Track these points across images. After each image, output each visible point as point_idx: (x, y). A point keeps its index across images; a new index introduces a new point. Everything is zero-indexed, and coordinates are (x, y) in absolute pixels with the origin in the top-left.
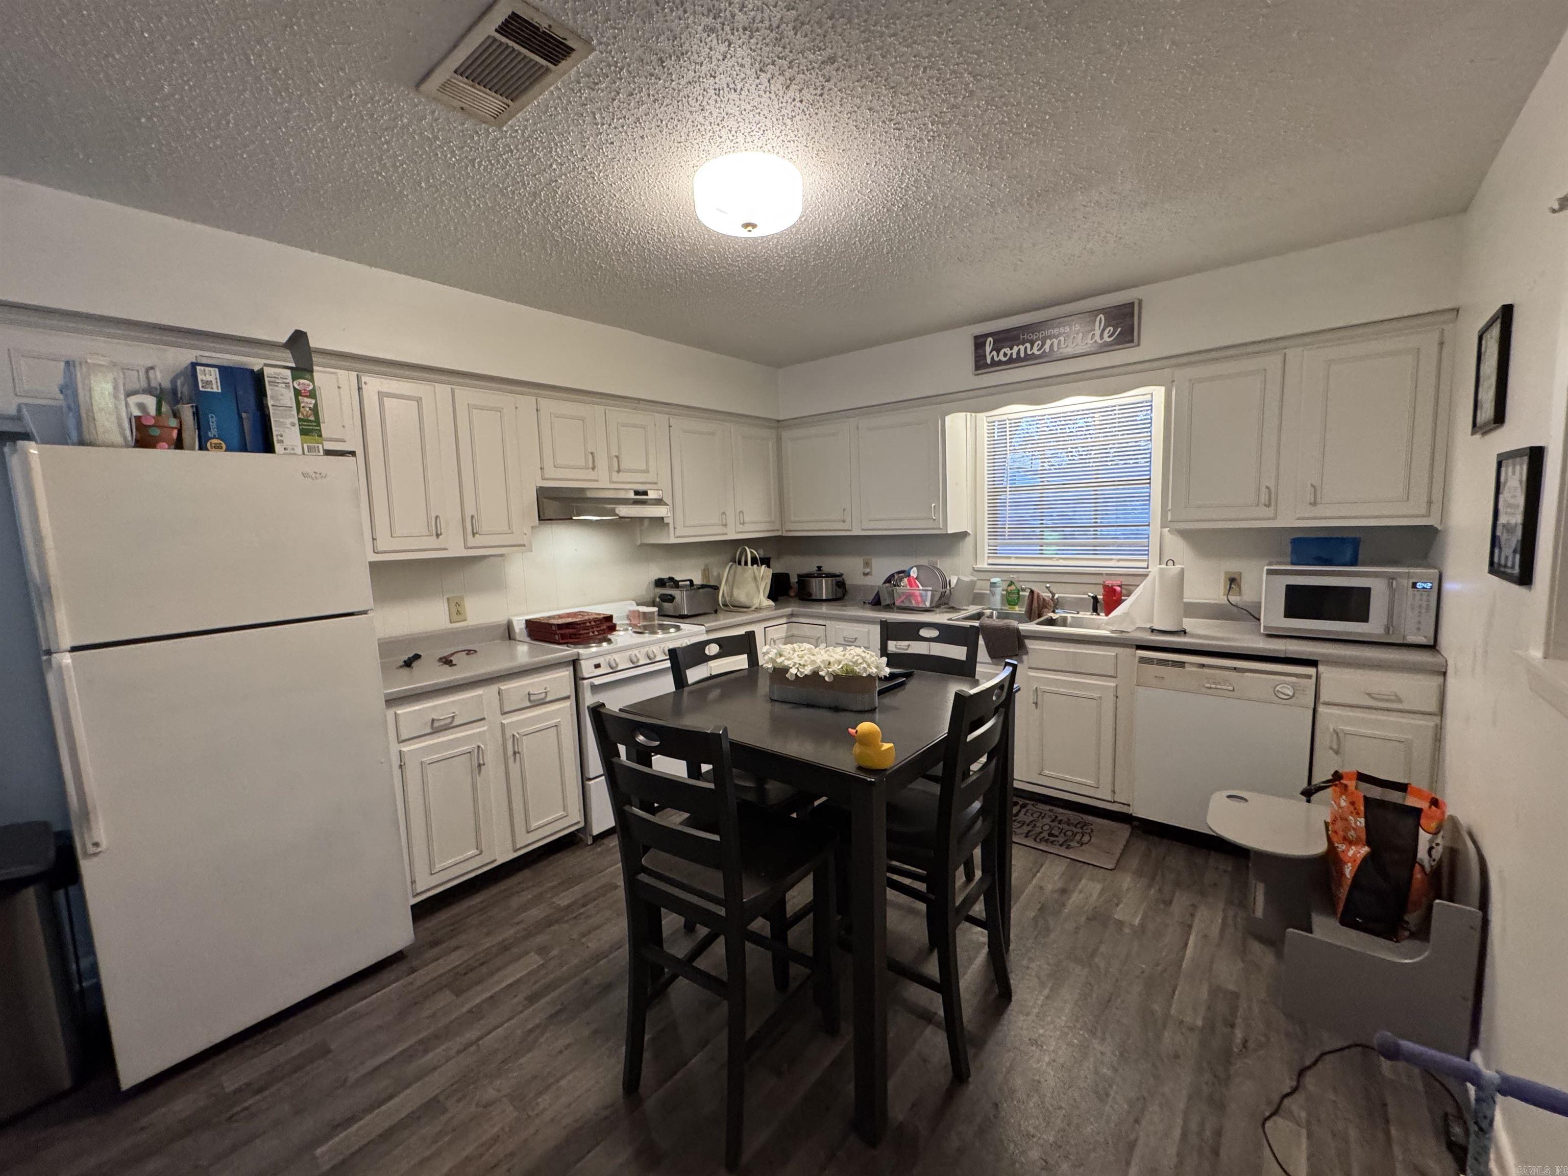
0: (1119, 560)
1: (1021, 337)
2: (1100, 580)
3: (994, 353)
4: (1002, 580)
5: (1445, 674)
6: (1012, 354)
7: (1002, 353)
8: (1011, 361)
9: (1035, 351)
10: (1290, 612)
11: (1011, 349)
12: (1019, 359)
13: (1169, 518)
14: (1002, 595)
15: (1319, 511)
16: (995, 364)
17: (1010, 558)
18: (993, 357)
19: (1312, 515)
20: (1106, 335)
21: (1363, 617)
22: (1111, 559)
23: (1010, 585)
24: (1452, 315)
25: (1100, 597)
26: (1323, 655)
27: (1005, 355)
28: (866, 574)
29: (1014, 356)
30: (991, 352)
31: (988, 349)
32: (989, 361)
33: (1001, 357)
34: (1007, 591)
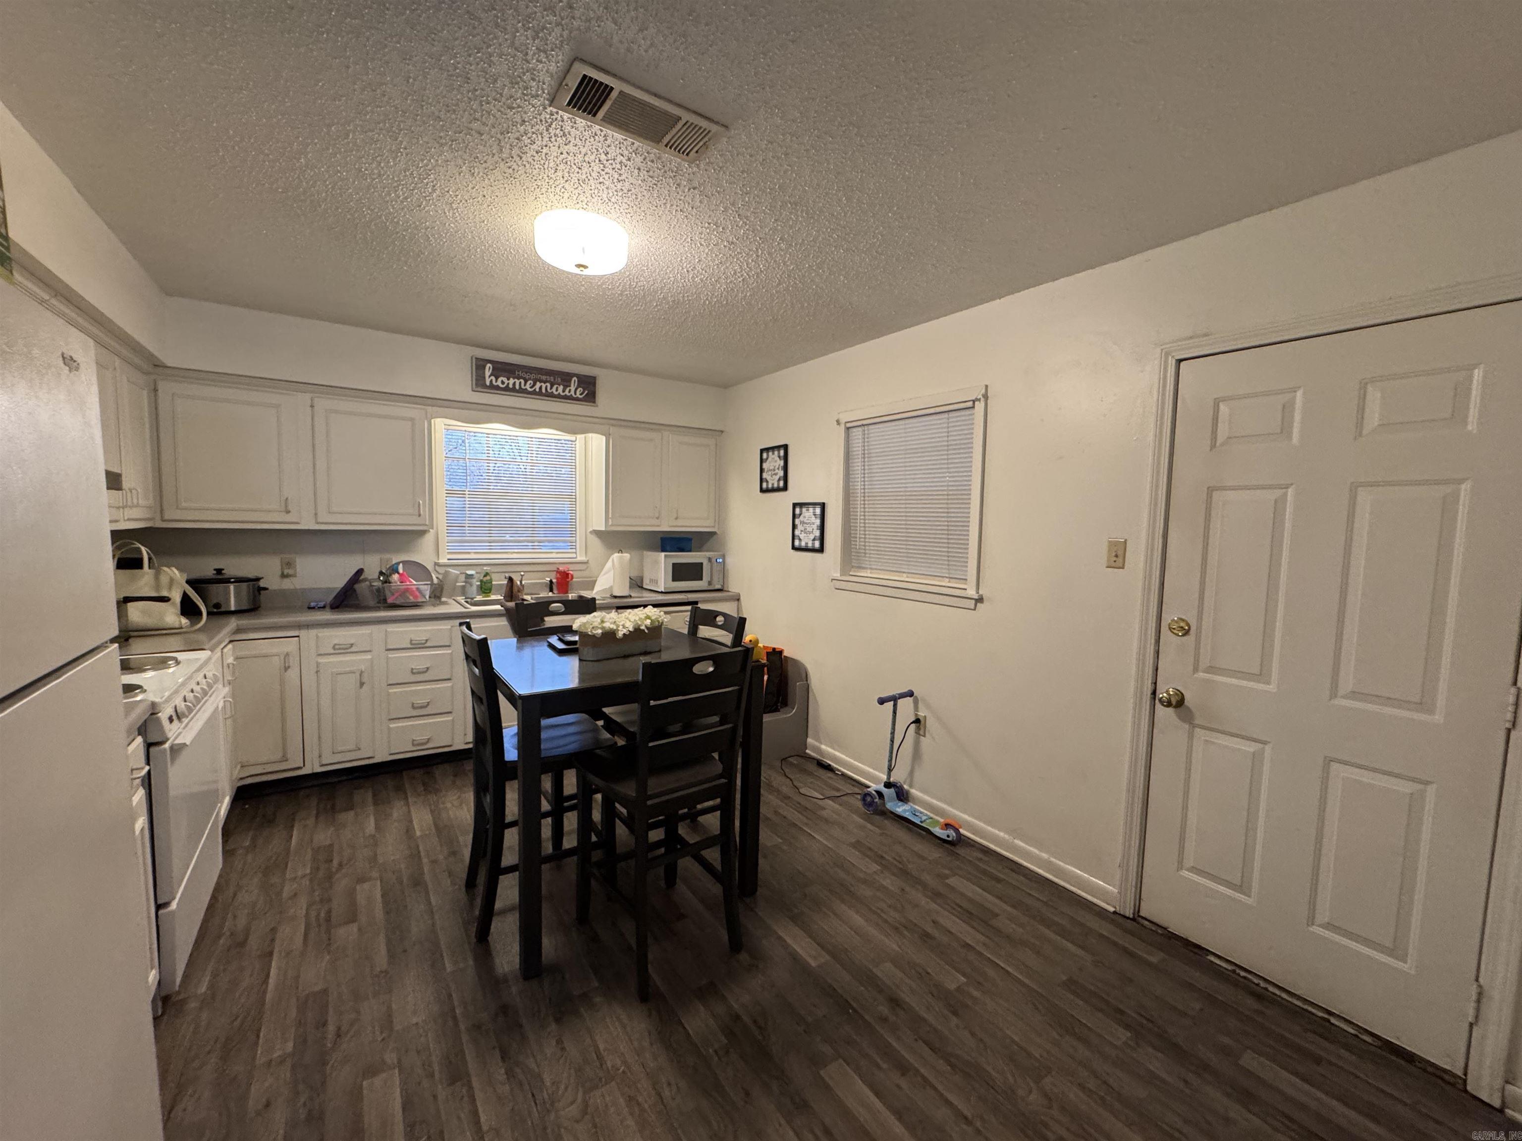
0: (557, 553)
1: (517, 373)
2: (554, 568)
3: (493, 378)
4: (477, 573)
5: (738, 600)
6: (508, 384)
7: (500, 379)
8: (507, 389)
9: (528, 387)
10: (675, 578)
11: (508, 379)
12: (513, 390)
13: (610, 523)
14: (478, 586)
15: (680, 522)
16: (492, 387)
17: (469, 553)
18: (491, 381)
19: (674, 524)
20: (578, 393)
21: (700, 578)
22: (552, 553)
23: (485, 576)
24: (720, 433)
25: (554, 581)
26: (701, 598)
27: (503, 383)
28: (284, 576)
29: (511, 386)
30: (490, 376)
31: (488, 373)
32: (488, 383)
33: (499, 383)
34: (481, 581)
